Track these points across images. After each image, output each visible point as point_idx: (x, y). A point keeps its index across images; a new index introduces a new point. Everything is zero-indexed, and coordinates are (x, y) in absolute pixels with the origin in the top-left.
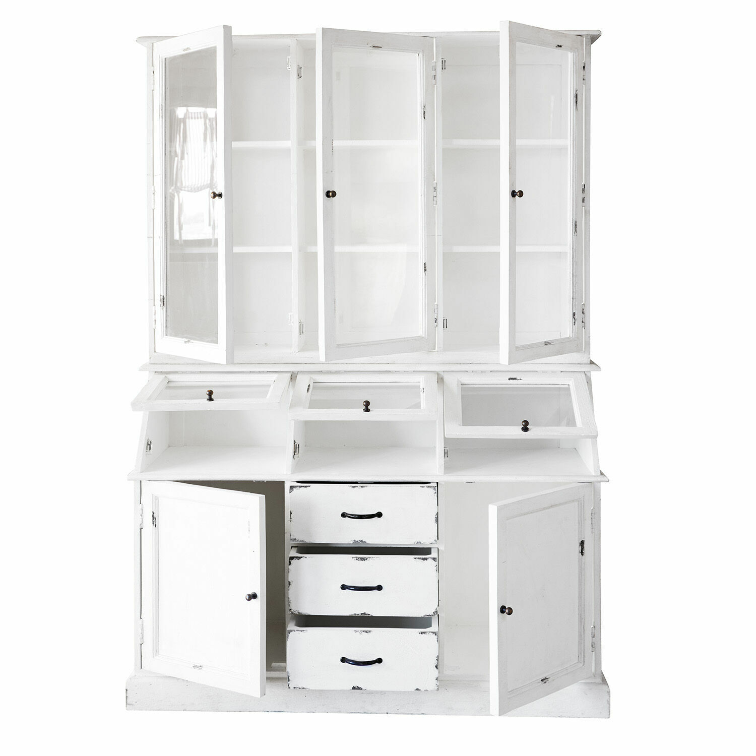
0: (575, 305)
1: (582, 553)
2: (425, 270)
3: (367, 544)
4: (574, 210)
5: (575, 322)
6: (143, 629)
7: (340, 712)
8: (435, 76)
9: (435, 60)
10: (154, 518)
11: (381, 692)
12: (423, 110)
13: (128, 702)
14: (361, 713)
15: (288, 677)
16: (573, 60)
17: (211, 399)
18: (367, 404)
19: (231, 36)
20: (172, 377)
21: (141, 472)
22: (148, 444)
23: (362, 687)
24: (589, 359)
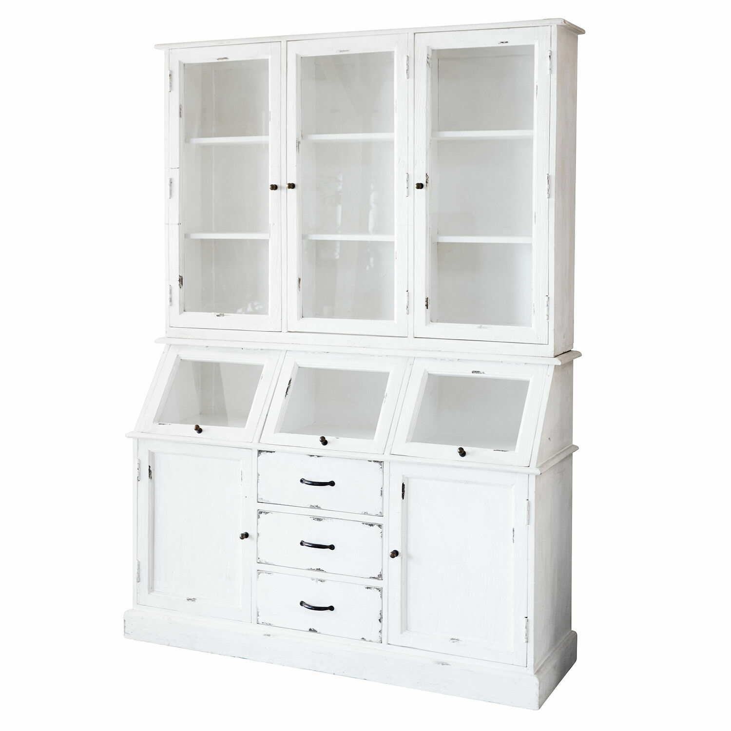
6: (139, 569)
10: (150, 471)
13: (126, 630)
23: (317, 630)
24: (553, 352)
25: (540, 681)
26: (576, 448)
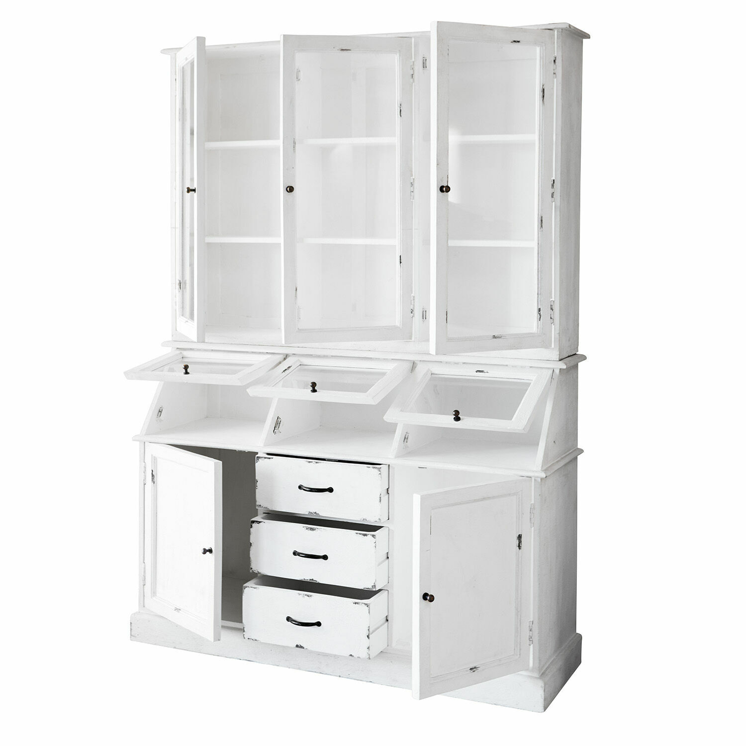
0: (540, 301)
1: (519, 547)
2: (401, 262)
3: (320, 516)
4: (540, 205)
5: (540, 318)
6: (145, 572)
7: (299, 669)
8: (412, 75)
9: (413, 60)
10: (153, 476)
11: (335, 655)
12: (399, 108)
13: (132, 634)
14: (317, 673)
15: (244, 628)
16: (540, 55)
17: (187, 373)
18: (314, 385)
19: (205, 46)
20: (185, 353)
21: (145, 435)
22: (160, 411)
23: (304, 647)
24: (558, 356)
25: (545, 684)
26: (581, 451)
